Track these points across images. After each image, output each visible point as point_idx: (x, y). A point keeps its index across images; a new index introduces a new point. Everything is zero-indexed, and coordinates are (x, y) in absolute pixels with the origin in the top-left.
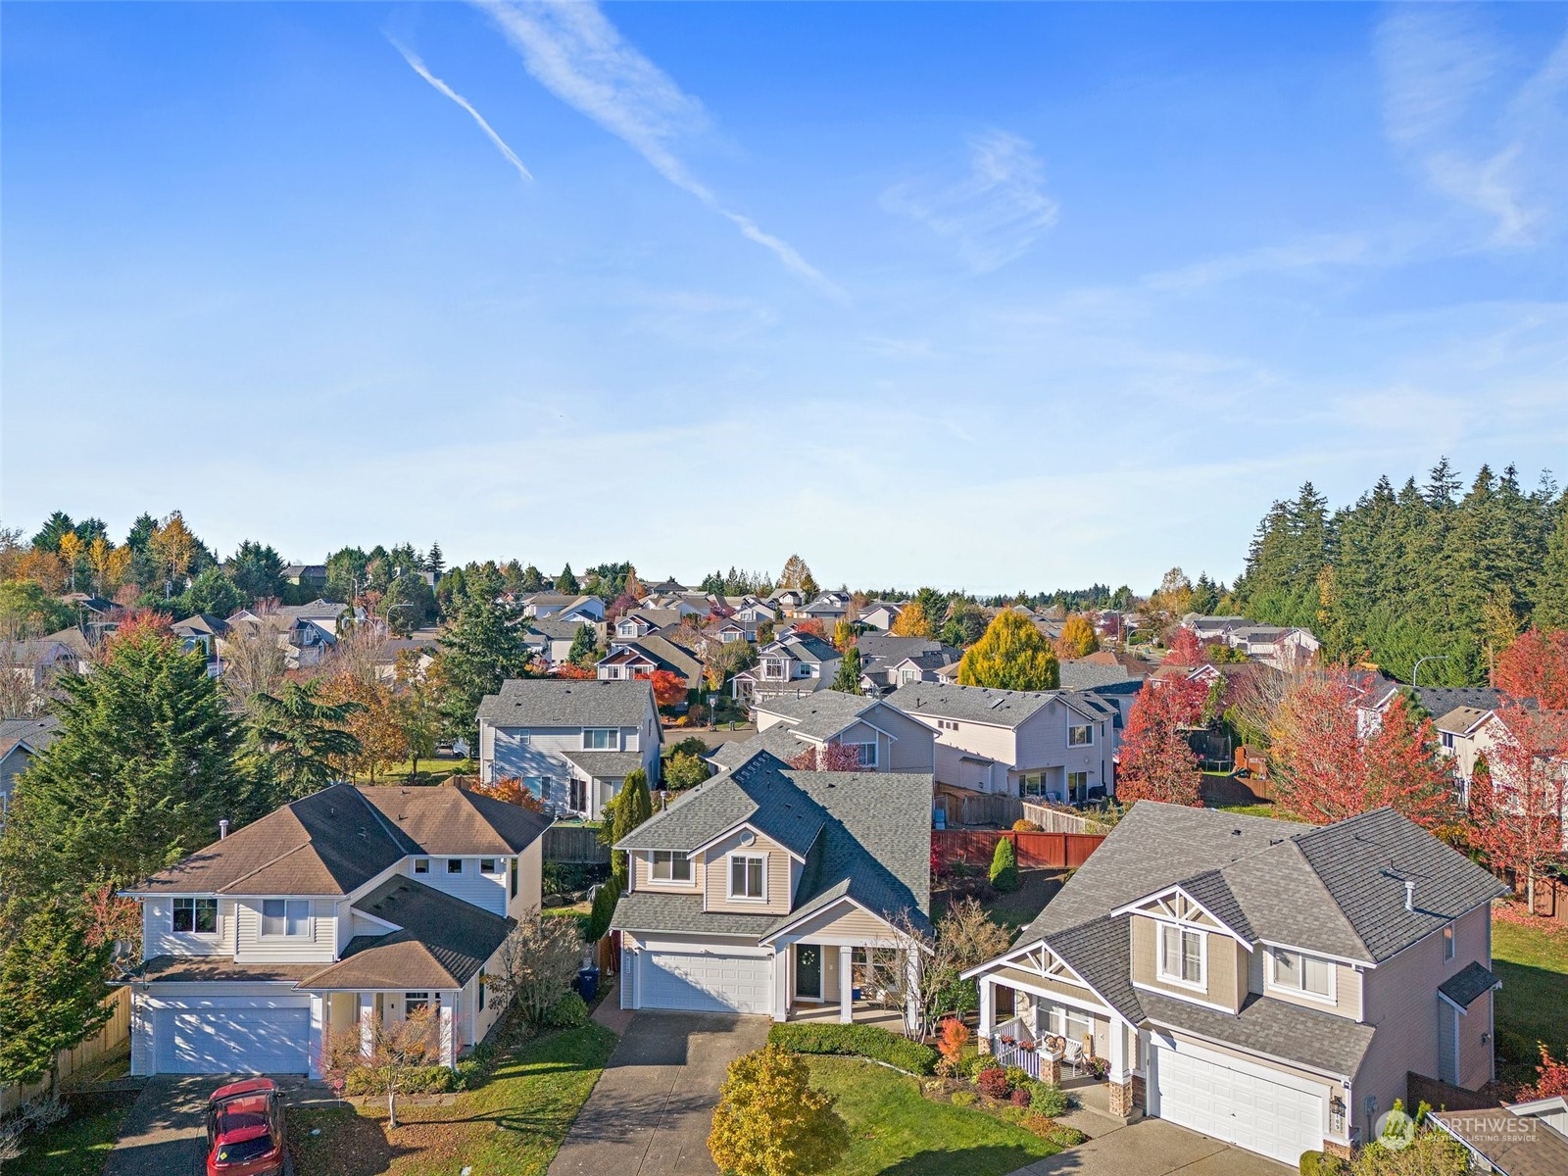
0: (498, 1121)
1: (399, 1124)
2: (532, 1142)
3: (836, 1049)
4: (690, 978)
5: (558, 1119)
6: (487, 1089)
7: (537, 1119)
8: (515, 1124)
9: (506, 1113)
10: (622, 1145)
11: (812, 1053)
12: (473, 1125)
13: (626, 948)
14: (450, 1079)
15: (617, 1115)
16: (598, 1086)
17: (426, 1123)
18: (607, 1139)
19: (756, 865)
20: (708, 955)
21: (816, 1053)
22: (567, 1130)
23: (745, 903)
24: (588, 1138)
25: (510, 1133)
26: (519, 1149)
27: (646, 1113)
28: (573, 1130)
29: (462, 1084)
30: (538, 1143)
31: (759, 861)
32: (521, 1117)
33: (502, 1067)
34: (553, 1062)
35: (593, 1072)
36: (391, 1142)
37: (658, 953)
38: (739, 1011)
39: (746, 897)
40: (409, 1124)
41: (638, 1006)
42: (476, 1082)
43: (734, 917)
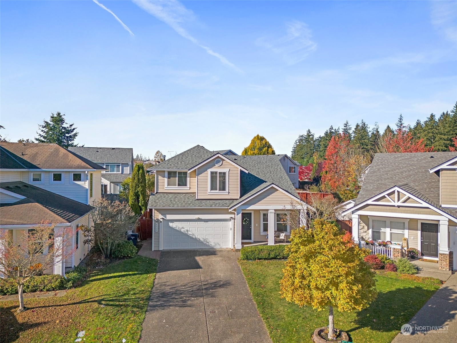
0: (99, 302)
1: (25, 309)
2: (126, 312)
3: (277, 256)
4: (189, 233)
5: (139, 298)
6: (87, 286)
7: (125, 299)
8: (111, 303)
9: (103, 297)
10: (186, 308)
11: (265, 259)
12: (81, 305)
13: (155, 219)
14: (62, 282)
15: (175, 293)
16: (156, 281)
17: (46, 307)
18: (176, 306)
19: (223, 175)
20: (199, 220)
21: (267, 259)
22: (147, 303)
23: (218, 194)
24: (162, 306)
25: (109, 308)
26: (118, 317)
27: (192, 291)
28: (151, 303)
29: (70, 284)
30: (130, 312)
31: (224, 173)
32: (114, 298)
33: (93, 276)
34: (125, 272)
35: (151, 274)
36: (20, 320)
37: (173, 221)
38: (215, 247)
39: (218, 191)
40: (34, 308)
41: (161, 249)
42: (78, 283)
43: (212, 201)
